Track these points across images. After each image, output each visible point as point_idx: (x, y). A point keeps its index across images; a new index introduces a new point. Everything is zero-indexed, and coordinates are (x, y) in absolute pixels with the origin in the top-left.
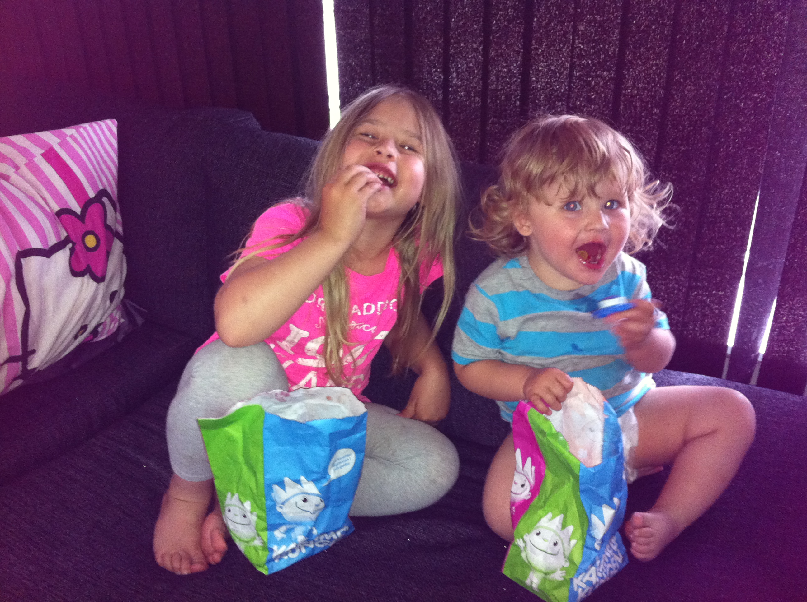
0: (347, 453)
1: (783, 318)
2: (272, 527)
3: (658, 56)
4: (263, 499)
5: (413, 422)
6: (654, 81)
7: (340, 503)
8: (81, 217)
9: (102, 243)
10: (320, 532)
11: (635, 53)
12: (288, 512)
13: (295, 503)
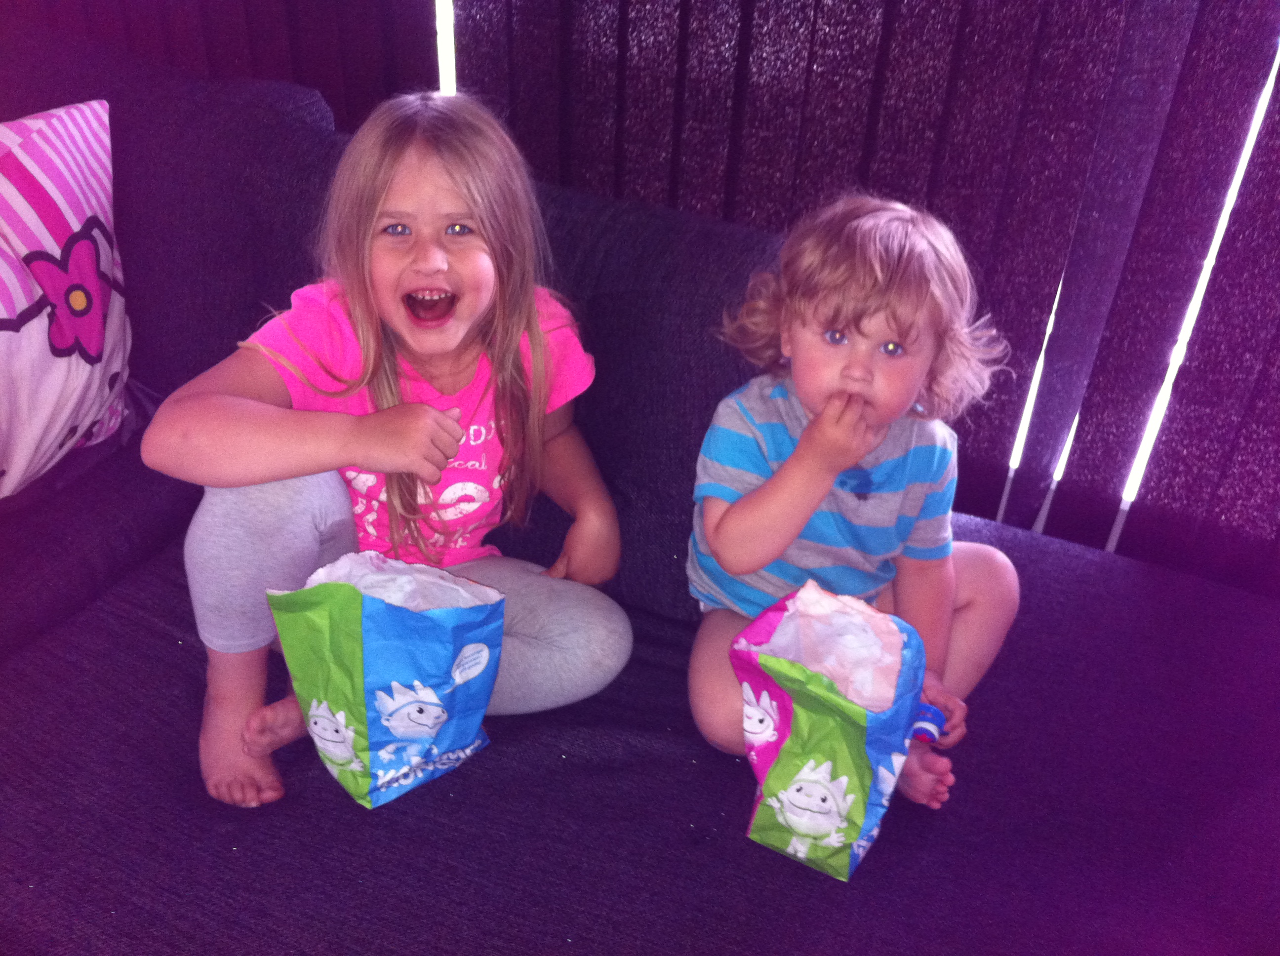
0: (479, 649)
1: (1087, 436)
2: (376, 746)
3: (937, 55)
4: (363, 709)
5: (569, 584)
6: (930, 90)
7: (470, 712)
8: (63, 264)
9: (96, 301)
10: (443, 750)
11: (903, 48)
12: (398, 726)
13: (406, 715)
